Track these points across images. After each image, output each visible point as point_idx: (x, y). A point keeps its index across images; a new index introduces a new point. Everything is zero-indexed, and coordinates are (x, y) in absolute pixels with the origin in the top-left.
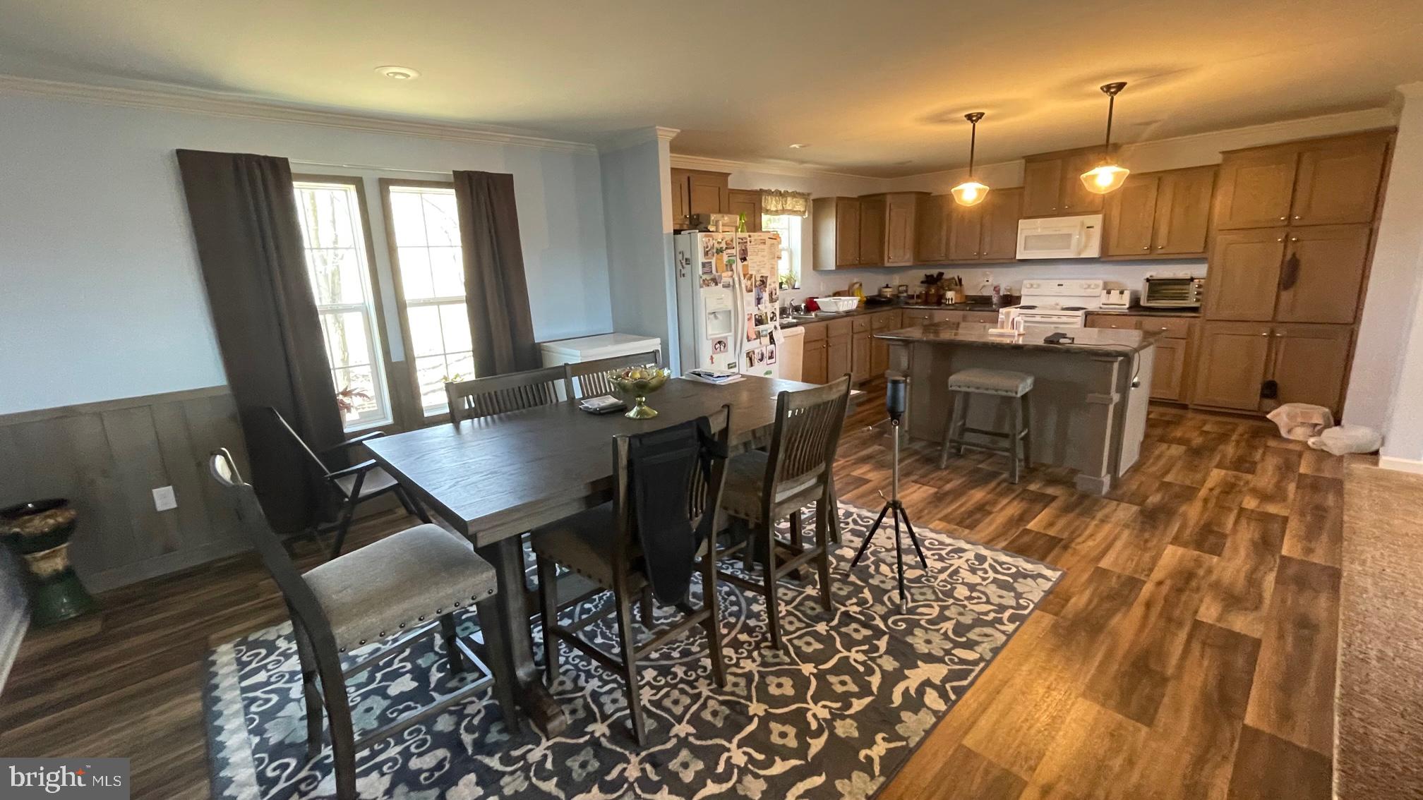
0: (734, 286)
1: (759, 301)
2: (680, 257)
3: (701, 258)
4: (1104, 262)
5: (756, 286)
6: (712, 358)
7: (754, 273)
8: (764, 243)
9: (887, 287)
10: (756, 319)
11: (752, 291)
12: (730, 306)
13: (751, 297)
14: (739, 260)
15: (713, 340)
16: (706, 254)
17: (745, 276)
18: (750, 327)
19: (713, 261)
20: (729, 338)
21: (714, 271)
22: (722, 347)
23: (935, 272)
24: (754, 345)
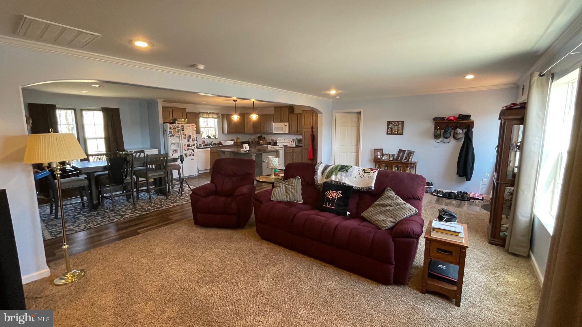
0: (179, 137)
1: (188, 141)
2: (164, 129)
3: (169, 130)
4: (290, 134)
5: (187, 137)
6: (172, 154)
7: (186, 134)
8: (190, 127)
9: (250, 139)
10: (187, 145)
11: (186, 138)
12: (178, 142)
13: (186, 140)
14: (181, 131)
15: (173, 150)
16: (170, 129)
17: (183, 135)
18: (186, 148)
19: (173, 131)
20: (178, 150)
21: (173, 133)
22: (176, 152)
23: (259, 135)
24: (187, 152)
